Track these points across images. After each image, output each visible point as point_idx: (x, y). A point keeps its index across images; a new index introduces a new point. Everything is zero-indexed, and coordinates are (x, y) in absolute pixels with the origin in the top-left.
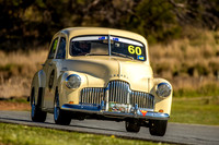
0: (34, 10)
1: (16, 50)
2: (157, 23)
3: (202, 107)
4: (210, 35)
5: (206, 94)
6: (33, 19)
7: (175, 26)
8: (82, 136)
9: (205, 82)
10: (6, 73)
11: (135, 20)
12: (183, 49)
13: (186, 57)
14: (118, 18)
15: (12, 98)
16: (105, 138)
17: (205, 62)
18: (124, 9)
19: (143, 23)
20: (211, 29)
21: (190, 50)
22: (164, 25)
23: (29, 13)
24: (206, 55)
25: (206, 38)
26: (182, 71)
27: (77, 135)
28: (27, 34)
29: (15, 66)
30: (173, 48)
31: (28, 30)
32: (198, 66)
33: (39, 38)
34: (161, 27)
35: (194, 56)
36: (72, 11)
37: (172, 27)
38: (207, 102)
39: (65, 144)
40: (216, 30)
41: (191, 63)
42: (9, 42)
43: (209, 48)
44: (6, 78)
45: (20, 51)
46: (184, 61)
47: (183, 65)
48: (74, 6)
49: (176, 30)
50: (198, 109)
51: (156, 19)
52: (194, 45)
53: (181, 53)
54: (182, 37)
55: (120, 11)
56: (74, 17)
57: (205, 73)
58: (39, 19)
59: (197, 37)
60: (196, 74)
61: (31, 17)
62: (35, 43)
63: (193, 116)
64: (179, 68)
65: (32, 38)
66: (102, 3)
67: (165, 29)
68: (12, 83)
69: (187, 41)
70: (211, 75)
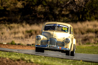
0: (41, 6)
1: (34, 24)
6: (41, 10)
8: (68, 61)
10: (30, 34)
11: (86, 10)
14: (78, 9)
15: (33, 44)
16: (78, 61)
18: (81, 5)
19: (89, 11)
23: (39, 8)
27: (65, 60)
28: (39, 17)
29: (34, 30)
31: (39, 15)
33: (44, 18)
34: (97, 13)
36: (58, 6)
39: (61, 64)
42: (31, 20)
44: (30, 36)
45: (36, 24)
48: (59, 4)
51: (95, 9)
55: (79, 6)
56: (59, 9)
58: (44, 10)
62: (42, 20)
65: (41, 18)
68: (33, 38)
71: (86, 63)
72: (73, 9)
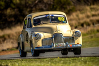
0: (10, 10)
1: (5, 28)
2: (65, 6)
3: (90, 40)
4: (88, 8)
5: (91, 34)
6: (11, 13)
7: (73, 7)
8: (45, 60)
9: (89, 29)
10: (3, 39)
11: (55, 7)
12: (77, 16)
13: (79, 19)
14: (47, 7)
15: (8, 49)
16: (55, 59)
17: (88, 20)
18: (49, 3)
19: (58, 7)
20: (88, 5)
21: (81, 16)
22: (68, 7)
23: (9, 11)
24: (88, 17)
25: (87, 10)
26: (79, 26)
27: (43, 60)
28: (9, 20)
29: (6, 35)
30: (73, 16)
31: (9, 18)
32: (85, 22)
33: (15, 21)
34: (66, 8)
35: (83, 18)
36: (27, 7)
37: (71, 7)
38: (92, 37)
40: (90, 5)
41: (82, 21)
42: (2, 25)
43: (89, 14)
44: (4, 41)
45: (7, 28)
46: (79, 21)
47: (79, 23)
48: (27, 5)
49: (73, 8)
50: (88, 41)
51: (64, 4)
52: (82, 13)
53: (77, 18)
54: (76, 11)
55: (48, 4)
56: (28, 10)
57: (89, 25)
58: (13, 13)
59: (83, 10)
60: (85, 26)
61: (9, 12)
62: (13, 23)
63: (87, 44)
64: (77, 24)
65: (12, 22)
66: (40, 2)
67: (68, 8)
68: (7, 42)
69: (78, 12)
70: (92, 25)
71: (64, 59)
72: (43, 7)
